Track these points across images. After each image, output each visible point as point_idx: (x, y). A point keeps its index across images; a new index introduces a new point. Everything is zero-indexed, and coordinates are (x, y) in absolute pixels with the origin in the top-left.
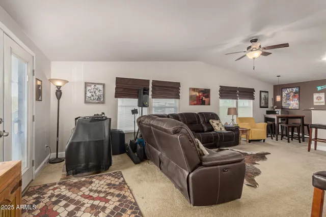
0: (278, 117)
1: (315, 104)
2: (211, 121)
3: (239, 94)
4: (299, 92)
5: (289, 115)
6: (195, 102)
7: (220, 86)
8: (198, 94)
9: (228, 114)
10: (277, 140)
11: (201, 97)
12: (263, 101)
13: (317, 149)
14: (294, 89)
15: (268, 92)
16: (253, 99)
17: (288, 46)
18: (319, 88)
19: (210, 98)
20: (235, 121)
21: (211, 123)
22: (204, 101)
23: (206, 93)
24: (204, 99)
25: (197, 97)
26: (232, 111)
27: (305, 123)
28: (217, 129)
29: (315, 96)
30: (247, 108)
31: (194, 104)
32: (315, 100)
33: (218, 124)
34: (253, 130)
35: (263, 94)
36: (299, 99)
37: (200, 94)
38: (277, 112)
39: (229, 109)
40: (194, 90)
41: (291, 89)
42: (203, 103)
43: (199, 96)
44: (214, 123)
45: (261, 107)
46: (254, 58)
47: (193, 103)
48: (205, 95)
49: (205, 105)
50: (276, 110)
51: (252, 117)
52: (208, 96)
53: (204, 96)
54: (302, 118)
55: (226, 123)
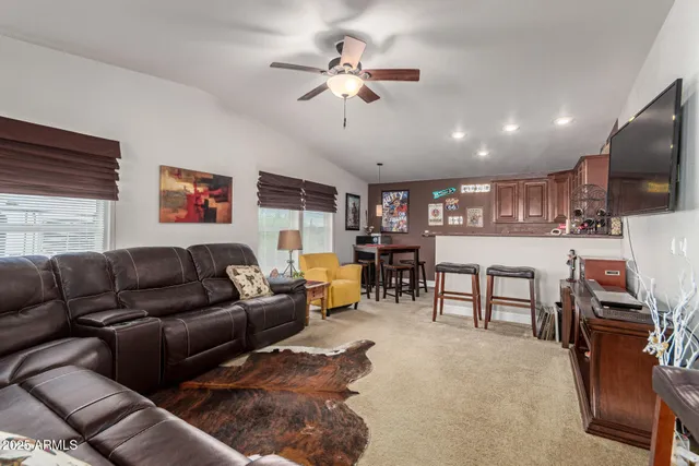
0: (380, 250)
1: (431, 224)
2: (229, 270)
3: (305, 197)
4: (407, 200)
5: (394, 245)
6: (183, 213)
7: (261, 173)
8: (191, 189)
9: (280, 247)
10: (377, 300)
11: (203, 198)
12: (351, 216)
13: (444, 311)
14: (401, 194)
15: (358, 197)
16: (333, 210)
17: (417, 79)
18: (436, 195)
19: (231, 203)
20: (296, 265)
21: (232, 276)
22: (214, 210)
23: (220, 186)
24: (212, 203)
25: (189, 196)
26: (290, 239)
27: (421, 260)
28: (248, 290)
29: (432, 207)
30: (321, 231)
31: (179, 220)
32: (431, 217)
33: (250, 278)
34: (335, 283)
35: (351, 201)
36: (408, 214)
37: (200, 189)
38: (375, 240)
39: (282, 234)
40: (178, 173)
41: (396, 194)
42: (209, 216)
43: (197, 196)
44: (240, 275)
45: (348, 229)
46: (345, 96)
47: (173, 216)
48: (216, 193)
49: (215, 221)
50: (372, 235)
51: (331, 251)
52: (225, 197)
53: (211, 196)
54: (415, 250)
55: (275, 272)
